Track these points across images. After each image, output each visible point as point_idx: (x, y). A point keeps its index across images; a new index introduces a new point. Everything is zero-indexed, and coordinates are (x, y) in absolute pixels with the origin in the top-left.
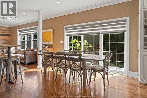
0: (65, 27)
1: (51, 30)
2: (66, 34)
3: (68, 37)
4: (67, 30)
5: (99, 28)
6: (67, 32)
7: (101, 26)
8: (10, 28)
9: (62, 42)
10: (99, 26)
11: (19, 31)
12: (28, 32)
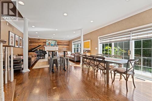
0: (99, 37)
1: (90, 41)
2: (100, 42)
3: (101, 44)
4: (100, 39)
5: (129, 35)
6: (100, 41)
7: (131, 33)
8: (69, 41)
9: (96, 48)
10: (130, 34)
11: (73, 42)
12: (77, 43)
